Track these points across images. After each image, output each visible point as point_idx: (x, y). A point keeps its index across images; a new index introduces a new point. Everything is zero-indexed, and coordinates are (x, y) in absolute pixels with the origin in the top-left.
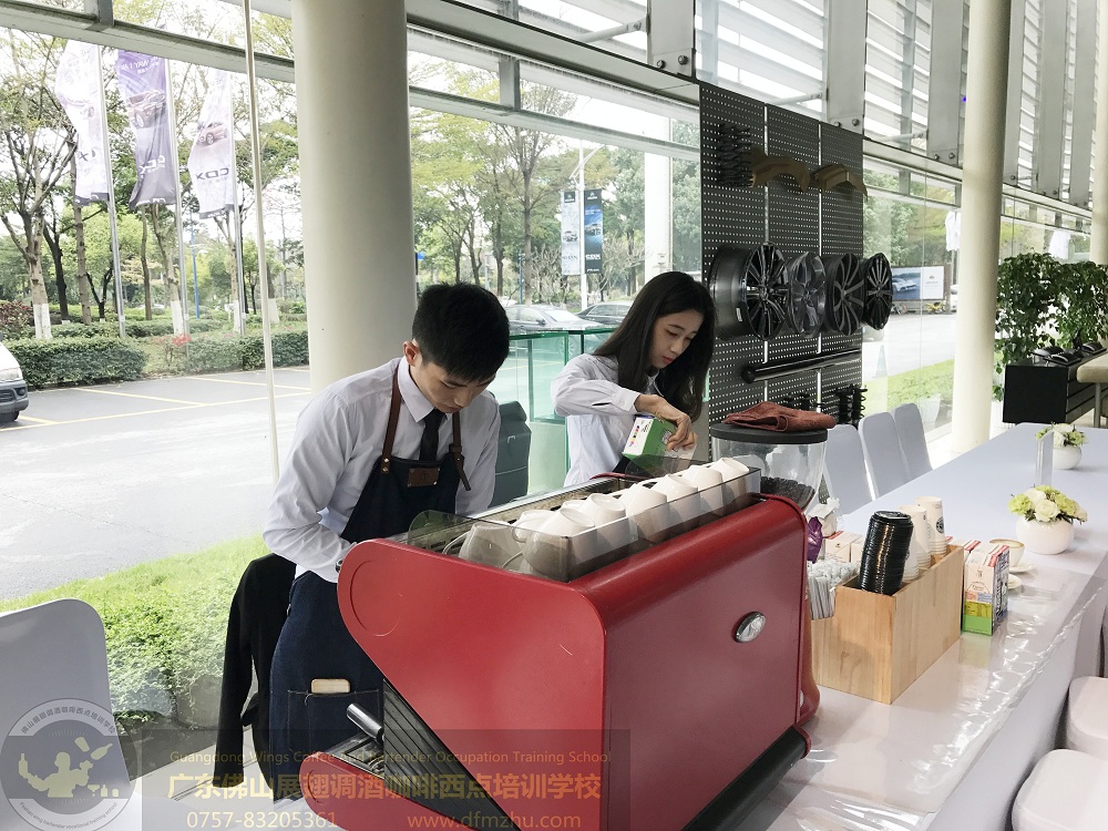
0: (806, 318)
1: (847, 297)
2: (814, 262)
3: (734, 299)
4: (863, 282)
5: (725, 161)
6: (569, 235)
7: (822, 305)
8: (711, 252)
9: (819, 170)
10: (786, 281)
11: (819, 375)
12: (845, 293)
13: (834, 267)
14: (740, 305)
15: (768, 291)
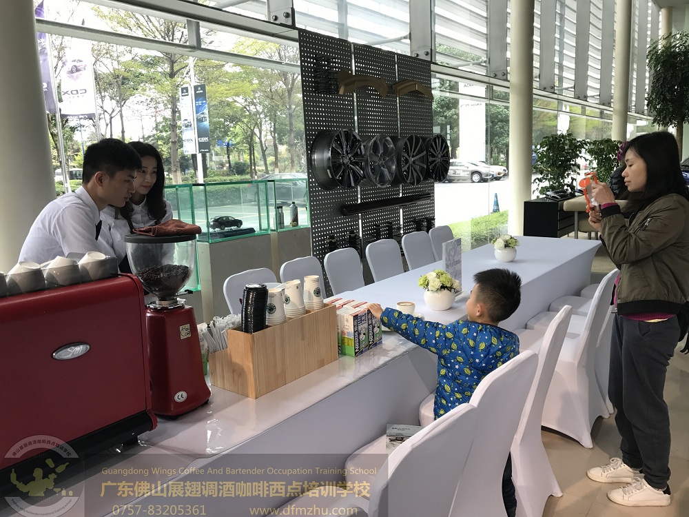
0: (382, 175)
1: (414, 162)
2: (387, 140)
3: (325, 165)
4: (425, 152)
5: (319, 78)
6: (186, 122)
7: (394, 167)
8: (312, 135)
9: (396, 83)
10: (363, 153)
11: (401, 210)
12: (413, 159)
13: (401, 143)
14: (329, 168)
15: (350, 159)
